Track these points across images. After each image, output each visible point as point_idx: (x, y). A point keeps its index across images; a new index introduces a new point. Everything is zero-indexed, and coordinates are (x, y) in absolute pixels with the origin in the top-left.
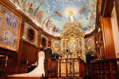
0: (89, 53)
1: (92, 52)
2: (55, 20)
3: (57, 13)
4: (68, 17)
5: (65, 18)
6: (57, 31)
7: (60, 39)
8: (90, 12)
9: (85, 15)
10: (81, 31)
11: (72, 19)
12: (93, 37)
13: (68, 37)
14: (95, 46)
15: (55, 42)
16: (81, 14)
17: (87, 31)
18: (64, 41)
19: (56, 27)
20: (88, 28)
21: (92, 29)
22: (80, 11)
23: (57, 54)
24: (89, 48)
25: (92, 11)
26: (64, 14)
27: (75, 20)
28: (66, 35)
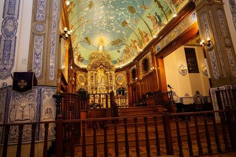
0: (120, 89)
1: (123, 88)
2: (81, 47)
3: (87, 39)
4: (97, 46)
5: (93, 46)
6: (82, 61)
7: (87, 72)
8: (125, 46)
9: (118, 47)
10: (111, 64)
11: (101, 48)
12: (125, 72)
13: (97, 69)
14: (126, 82)
15: (80, 75)
16: (112, 45)
17: (117, 64)
18: (92, 73)
19: (81, 56)
20: (118, 61)
21: (124, 64)
22: (113, 42)
23: (84, 89)
24: (121, 84)
25: (129, 45)
26: (94, 42)
27: (103, 50)
28: (95, 67)
